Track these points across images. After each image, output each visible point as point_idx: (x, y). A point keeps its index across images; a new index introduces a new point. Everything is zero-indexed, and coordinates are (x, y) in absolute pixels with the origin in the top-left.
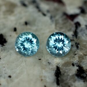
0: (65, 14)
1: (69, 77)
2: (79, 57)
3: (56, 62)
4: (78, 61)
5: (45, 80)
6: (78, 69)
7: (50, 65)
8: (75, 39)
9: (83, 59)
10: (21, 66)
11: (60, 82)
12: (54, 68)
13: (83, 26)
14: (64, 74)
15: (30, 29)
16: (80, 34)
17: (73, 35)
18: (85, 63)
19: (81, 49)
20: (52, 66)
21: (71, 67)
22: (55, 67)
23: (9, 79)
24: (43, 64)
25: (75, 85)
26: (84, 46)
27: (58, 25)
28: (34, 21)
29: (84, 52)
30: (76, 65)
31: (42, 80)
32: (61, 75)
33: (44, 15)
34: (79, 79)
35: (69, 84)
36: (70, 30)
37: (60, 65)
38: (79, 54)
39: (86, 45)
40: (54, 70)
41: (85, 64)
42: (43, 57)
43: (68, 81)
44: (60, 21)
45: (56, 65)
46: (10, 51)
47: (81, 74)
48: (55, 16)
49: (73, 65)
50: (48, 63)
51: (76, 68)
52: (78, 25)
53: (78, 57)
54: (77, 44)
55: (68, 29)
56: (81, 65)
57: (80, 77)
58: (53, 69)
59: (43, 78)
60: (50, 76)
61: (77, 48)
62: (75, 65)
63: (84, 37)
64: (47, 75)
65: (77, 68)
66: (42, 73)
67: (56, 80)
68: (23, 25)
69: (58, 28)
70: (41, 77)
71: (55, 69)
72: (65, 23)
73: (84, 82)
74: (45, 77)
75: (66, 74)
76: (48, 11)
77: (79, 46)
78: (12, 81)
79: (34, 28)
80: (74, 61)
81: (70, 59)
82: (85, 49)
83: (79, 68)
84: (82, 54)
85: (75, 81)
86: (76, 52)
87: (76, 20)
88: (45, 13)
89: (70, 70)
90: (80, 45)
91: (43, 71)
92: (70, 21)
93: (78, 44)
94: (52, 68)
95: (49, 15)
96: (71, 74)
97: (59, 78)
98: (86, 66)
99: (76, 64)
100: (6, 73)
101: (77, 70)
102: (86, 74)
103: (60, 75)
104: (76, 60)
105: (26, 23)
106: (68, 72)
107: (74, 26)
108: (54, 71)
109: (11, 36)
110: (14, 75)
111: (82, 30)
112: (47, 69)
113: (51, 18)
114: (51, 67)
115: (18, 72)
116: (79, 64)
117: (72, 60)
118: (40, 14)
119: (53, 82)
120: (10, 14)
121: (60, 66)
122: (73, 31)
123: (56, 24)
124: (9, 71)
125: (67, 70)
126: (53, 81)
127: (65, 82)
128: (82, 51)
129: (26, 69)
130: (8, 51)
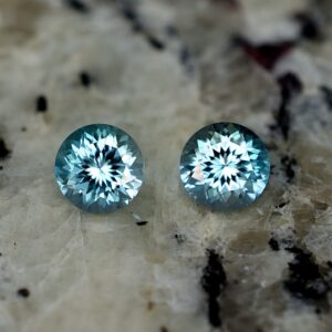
0: (239, 41)
1: (257, 293)
2: (298, 216)
3: (205, 236)
4: (294, 232)
5: (164, 304)
6: (296, 262)
7: (184, 245)
8: (279, 141)
9: (313, 220)
10: (67, 250)
11: (221, 314)
12: (199, 258)
13: (311, 91)
14: (236, 282)
15: (101, 103)
16: (298, 124)
17: (272, 128)
18: (321, 237)
19: (306, 183)
20: (192, 249)
21: (267, 253)
22: (202, 253)
23: (20, 301)
24: (155, 244)
25: (281, 326)
26: (318, 170)
27: (211, 87)
28: (118, 68)
29: (316, 192)
30: (286, 246)
31: (151, 306)
32: (225, 284)
33: (157, 45)
34: (299, 302)
35: (260, 322)
36: (258, 107)
37: (220, 244)
38: (299, 202)
39: (323, 165)
40: (197, 267)
41: (320, 242)
42: (153, 213)
43: (253, 309)
44: (221, 70)
45: (206, 245)
46: (23, 190)
47: (305, 280)
48: (198, 52)
49: (274, 245)
50: (175, 240)
51: (285, 258)
53: (291, 215)
54: (287, 163)
55: (254, 100)
56: (305, 245)
57: (300, 295)
58: (195, 261)
59: (156, 299)
60: (181, 291)
61: (287, 179)
62: (282, 246)
63: (315, 132)
64: (169, 286)
65: (291, 257)
66: (153, 277)
67: (206, 305)
68: (74, 85)
69: (211, 99)
70: (149, 293)
71: (204, 263)
72: (239, 79)
73: (318, 312)
74: (163, 293)
75: (244, 281)
76: (172, 31)
77: (297, 170)
78: (32, 310)
79: (118, 98)
80: (278, 232)
81: (262, 223)
82: (320, 181)
83: (297, 258)
84: (307, 201)
85: (280, 310)
86: (285, 196)
87: (283, 66)
88: (161, 37)
89: (261, 265)
90: (301, 165)
91: (157, 269)
92: (258, 70)
93: (294, 162)
94: (190, 260)
95: (174, 45)
96: (263, 284)
97: (219, 299)
98: (323, 249)
99: (284, 241)
100: (7, 280)
101: (290, 264)
102: (326, 283)
103: (221, 286)
104: (284, 226)
105: (85, 79)
106: (252, 274)
107: (277, 89)
108: (200, 270)
109: (24, 129)
110: (41, 284)
111: (306, 107)
112: (171, 262)
113: (185, 56)
114: (185, 254)
115: (55, 272)
116: (299, 242)
117: (268, 227)
118: (140, 41)
119: (197, 314)
120: (20, 44)
121: (221, 249)
122: (274, 112)
123: (206, 80)
124: (21, 271)
125: (248, 264)
126: (194, 309)
127: (245, 313)
128: (309, 190)
129: (87, 261)
130: (16, 192)
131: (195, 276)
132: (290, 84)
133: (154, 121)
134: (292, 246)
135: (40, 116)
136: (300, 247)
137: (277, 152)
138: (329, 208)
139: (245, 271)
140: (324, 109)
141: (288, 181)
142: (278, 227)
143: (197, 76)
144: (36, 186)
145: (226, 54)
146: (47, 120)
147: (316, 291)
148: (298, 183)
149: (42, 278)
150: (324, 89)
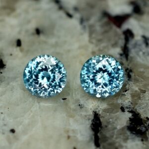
0: (106, 14)
2: (133, 96)
3: (92, 105)
4: (131, 103)
5: (75, 136)
6: (132, 118)
7: (83, 109)
8: (124, 61)
9: (140, 98)
10: (31, 111)
11: (100, 142)
12: (90, 115)
13: (138, 38)
14: (106, 126)
15: (45, 42)
16: (133, 53)
17: (121, 55)
19: (137, 81)
20: (86, 111)
21: (120, 113)
22: (91, 113)
23: (11, 134)
24: (70, 108)
25: (126, 147)
26: (141, 75)
27: (94, 36)
28: (52, 26)
29: (141, 85)
30: (128, 110)
31: (69, 137)
32: (101, 127)
33: (70, 16)
34: (134, 136)
35: (117, 145)
36: (115, 45)
37: (99, 109)
38: (133, 89)
39: (144, 72)
40: (89, 119)
41: (143, 108)
42: (69, 94)
43: (114, 139)
44: (98, 28)
45: (93, 109)
46: (11, 83)
47: (136, 126)
48: (88, 19)
49: (123, 109)
50: (79, 107)
51: (128, 115)
52: (128, 35)
53: (130, 95)
54: (128, 71)
56: (136, 110)
57: (134, 132)
58: (88, 117)
59: (71, 134)
60: (82, 130)
61: (128, 79)
62: (126, 110)
63: (140, 57)
64: (77, 128)
65: (130, 115)
66: (70, 124)
67: (93, 137)
68: (33, 34)
69: (94, 41)
70: (68, 131)
71: (92, 117)
72: (106, 32)
73: (142, 140)
74: (73, 131)
75: (110, 126)
76: (76, 9)
77: (132, 74)
78: (16, 139)
79: (52, 41)
80: (124, 103)
81: (117, 99)
82: (142, 80)
83: (133, 115)
84: (137, 89)
85: (126, 140)
86: (127, 86)
87: (126, 26)
88: (71, 12)
89: (117, 118)
90: (134, 72)
91: (71, 120)
92: (114, 27)
93: (131, 71)
94: (86, 116)
95: (77, 16)
96: (119, 127)
97: (99, 134)
98: (144, 111)
99: (127, 108)
100: (5, 125)
101: (130, 118)
102: (145, 127)
103: (100, 128)
104: (127, 100)
105: (38, 32)
106: (114, 123)
107: (123, 37)
108: (90, 121)
109: (11, 55)
110: (20, 127)
111: (135, 45)
112: (78, 117)
113: (82, 21)
114: (84, 113)
115: (26, 121)
116: (133, 108)
117: (120, 101)
118: (62, 14)
119: (89, 142)
120: (9, 14)
121: (99, 111)
122: (121, 47)
123: (91, 32)
124: (11, 121)
125: (111, 118)
126: (88, 139)
127: (110, 141)
128: (138, 84)
129: (40, 116)
130: (8, 84)
131: (88, 123)
132: (129, 34)
133: (69, 51)
134: (130, 110)
135: (18, 48)
136: (134, 110)
137: (124, 66)
138: (147, 93)
139: (110, 121)
140: (144, 46)
141: (128, 80)
142: (124, 101)
143: (87, 30)
144: (17, 81)
145: (100, 20)
146: (22, 51)
147: (141, 131)
148: (133, 81)
149: (21, 124)
150: (144, 37)
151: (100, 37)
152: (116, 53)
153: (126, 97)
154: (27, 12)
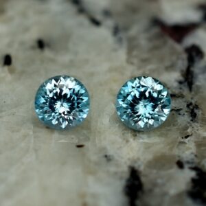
0: (157, 22)
1: (167, 199)
2: (199, 145)
3: (128, 156)
4: (196, 156)
6: (196, 177)
8: (186, 91)
14: (151, 191)
15: (52, 61)
17: (180, 83)
20: (117, 165)
21: (175, 170)
22: (125, 170)
24: (90, 161)
27: (135, 53)
28: (66, 37)
30: (190, 166)
31: (85, 205)
33: (96, 23)
36: (171, 68)
37: (139, 163)
38: (199, 135)
40: (121, 178)
42: (89, 139)
44: (143, 42)
45: (129, 163)
48: (126, 29)
49: (180, 165)
50: (105, 159)
51: (188, 175)
52: (194, 54)
53: (193, 144)
54: (191, 107)
55: (167, 63)
56: (203, 166)
58: (120, 174)
61: (191, 118)
62: (186, 166)
65: (193, 174)
68: (33, 48)
69: (135, 61)
71: (127, 175)
72: (155, 48)
75: (157, 190)
76: (107, 13)
77: (198, 112)
79: (65, 58)
80: (184, 155)
81: (171, 149)
83: (198, 174)
86: (189, 130)
87: (190, 41)
88: (99, 17)
90: (202, 110)
91: (91, 179)
93: (197, 107)
94: (116, 173)
95: (109, 23)
96: (173, 192)
99: (188, 162)
104: (188, 152)
105: (41, 44)
106: (164, 185)
107: (185, 56)
108: (123, 181)
112: (102, 175)
113: (116, 31)
114: (113, 169)
116: (199, 163)
117: (176, 152)
118: (84, 20)
121: (139, 166)
122: (182, 71)
123: (132, 47)
125: (160, 178)
129: (38, 171)
133: (92, 74)
134: (193, 166)
135: (6, 68)
136: (200, 167)
137: (184, 100)
141: (192, 120)
142: (183, 152)
143: (125, 44)
145: (147, 30)
146: (11, 72)
148: (200, 122)
151: (145, 56)
152: (173, 80)
153: (187, 145)
154: (24, 15)
